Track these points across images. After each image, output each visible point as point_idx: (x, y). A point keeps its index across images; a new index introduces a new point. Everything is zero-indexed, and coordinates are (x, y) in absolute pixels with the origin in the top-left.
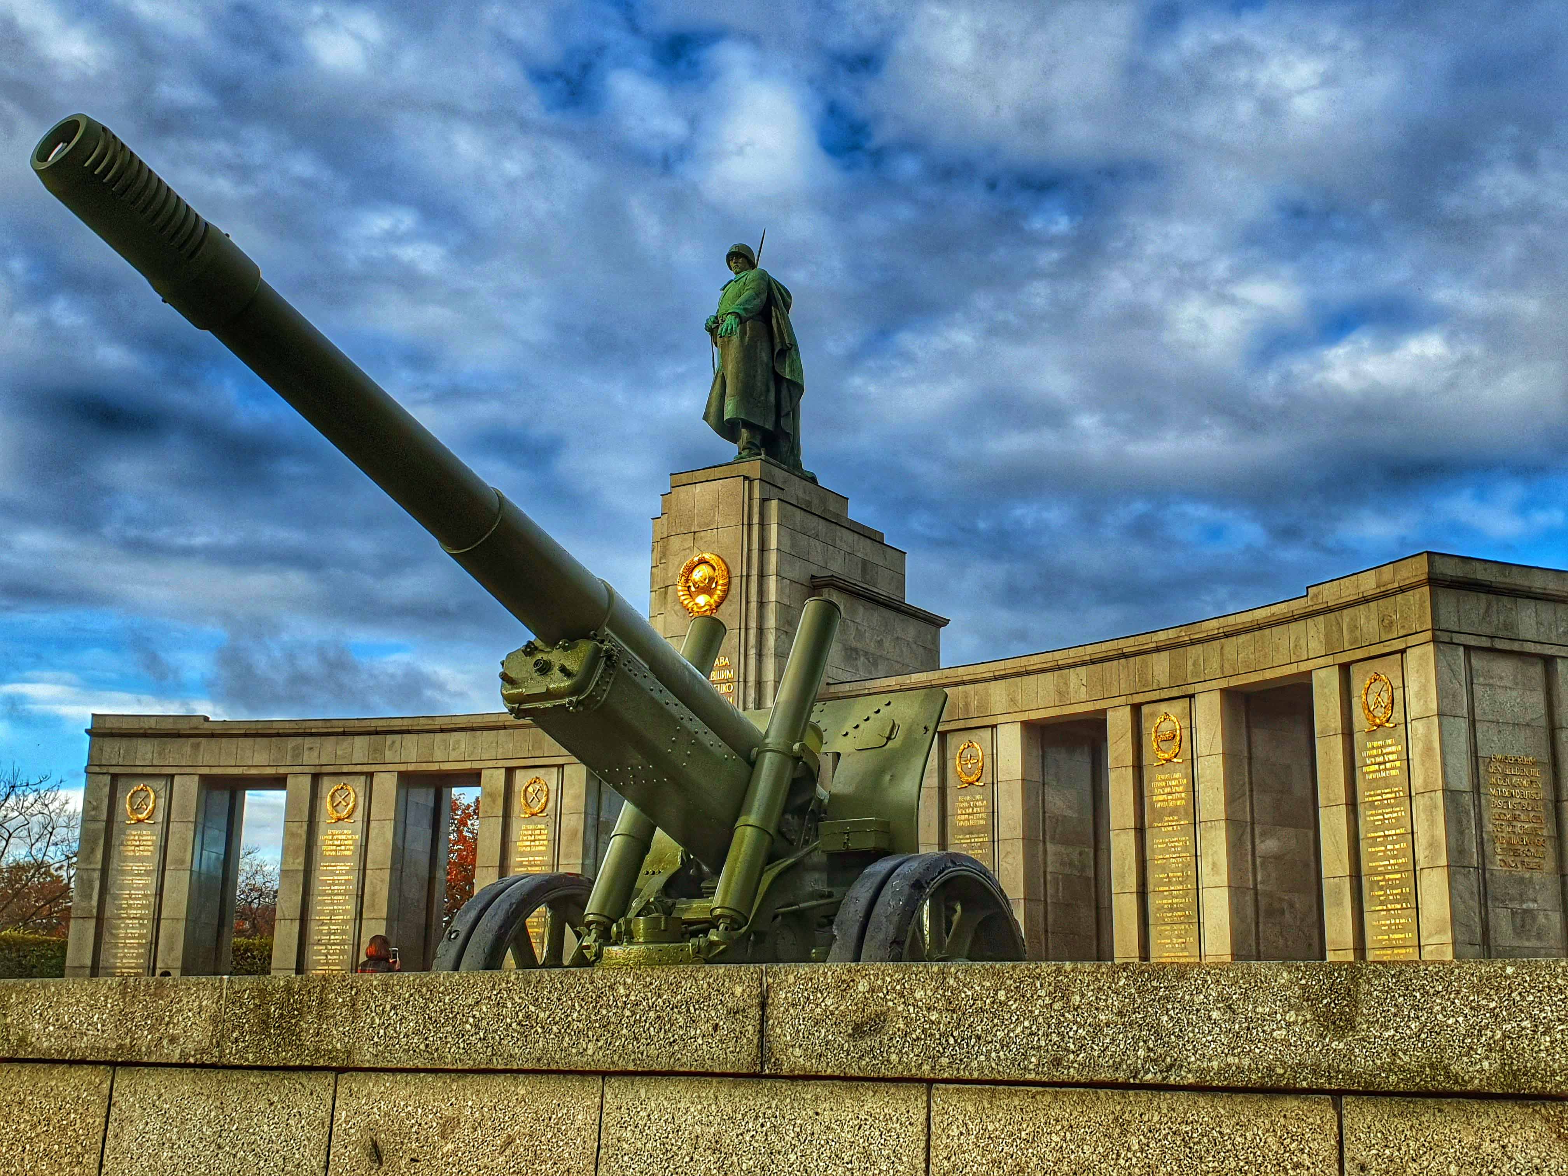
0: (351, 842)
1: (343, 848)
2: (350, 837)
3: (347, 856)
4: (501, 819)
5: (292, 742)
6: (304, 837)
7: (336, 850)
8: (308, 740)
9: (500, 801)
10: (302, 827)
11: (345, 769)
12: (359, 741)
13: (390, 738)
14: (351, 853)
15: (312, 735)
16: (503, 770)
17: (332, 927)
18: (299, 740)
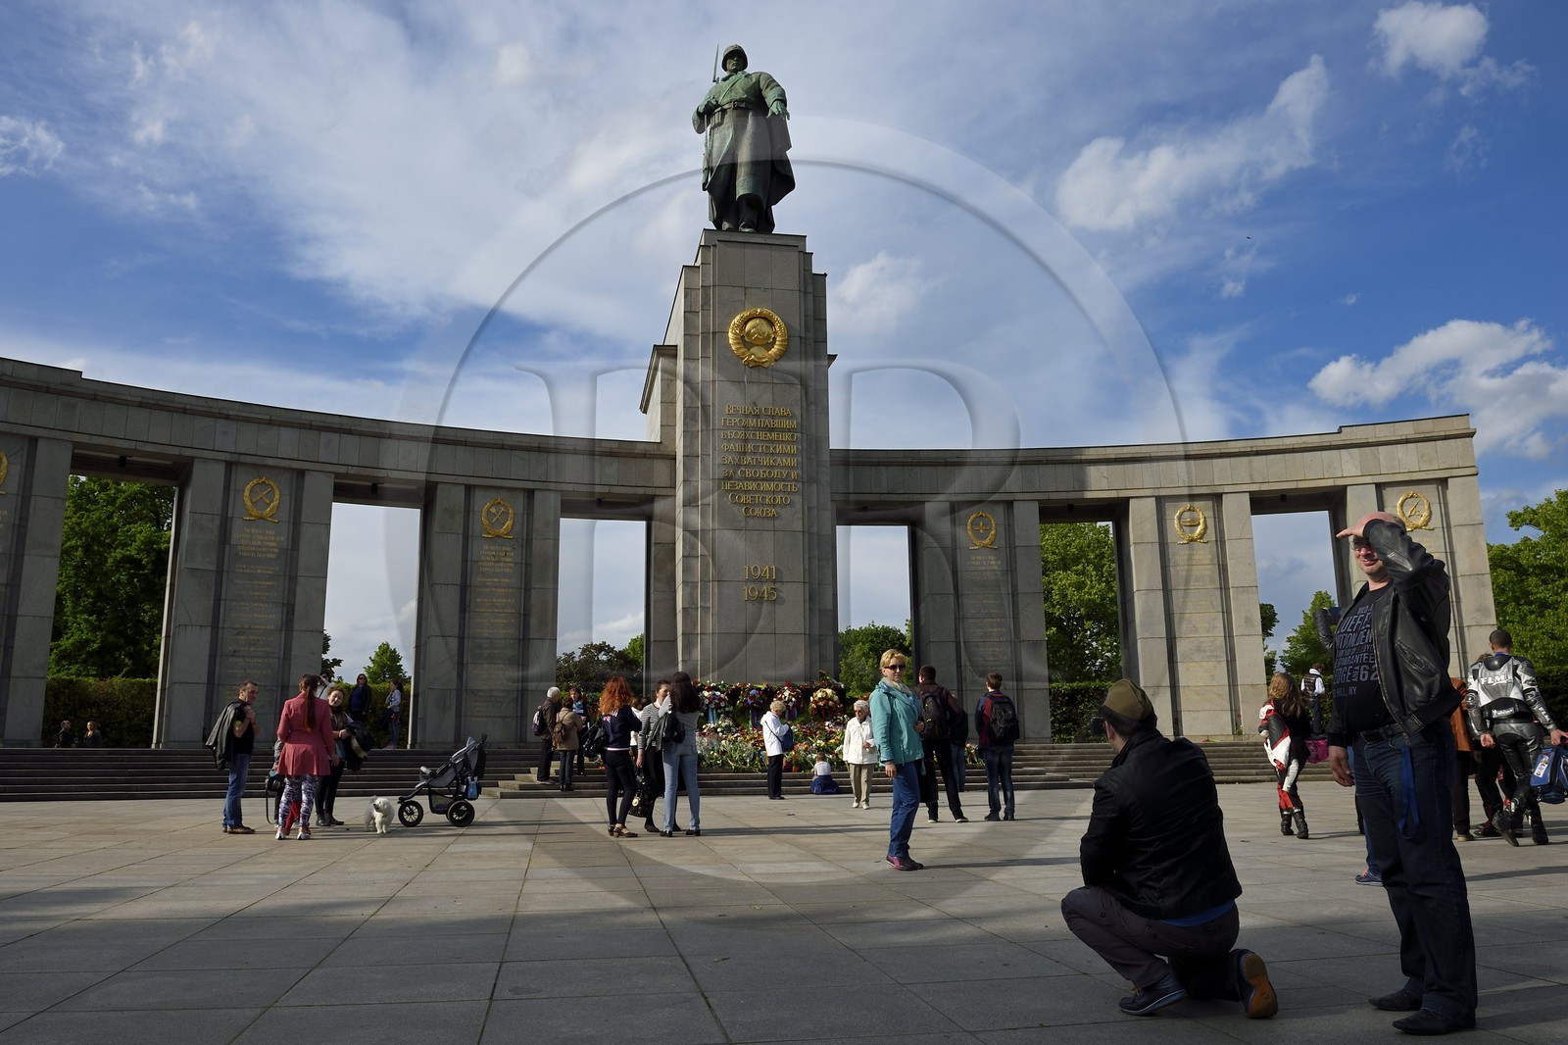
0: (274, 544)
1: (264, 549)
2: (273, 538)
3: (270, 559)
4: (461, 537)
5: (201, 423)
6: (216, 533)
7: (255, 552)
8: (221, 423)
9: (459, 519)
10: (213, 520)
11: (270, 462)
12: (285, 433)
13: (325, 437)
14: (274, 556)
15: (227, 417)
16: (463, 487)
17: (251, 637)
18: (209, 421)
